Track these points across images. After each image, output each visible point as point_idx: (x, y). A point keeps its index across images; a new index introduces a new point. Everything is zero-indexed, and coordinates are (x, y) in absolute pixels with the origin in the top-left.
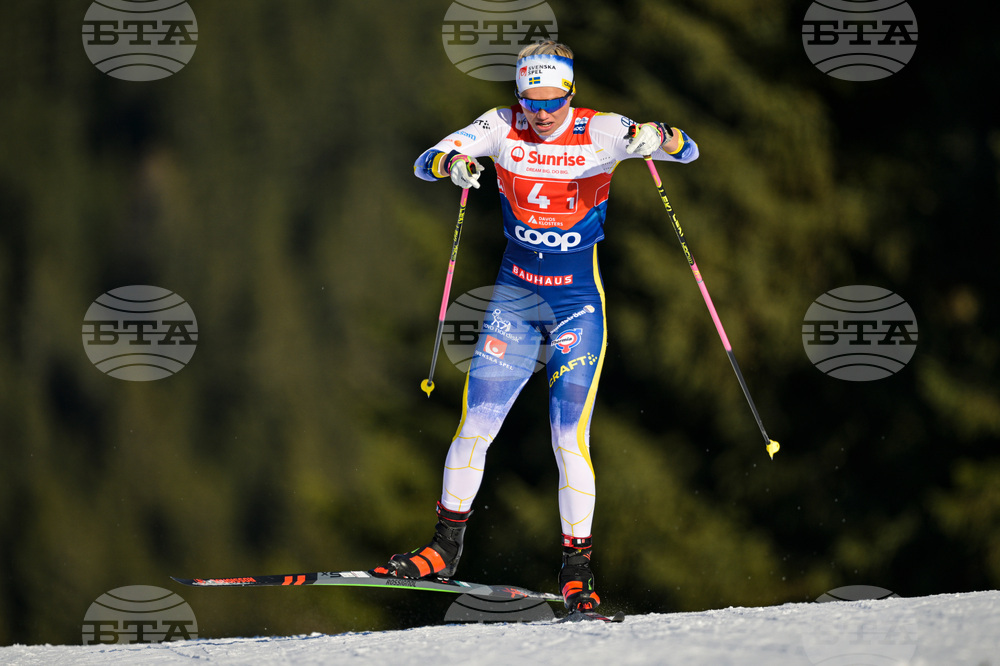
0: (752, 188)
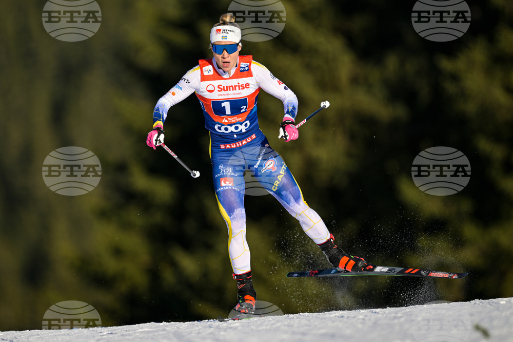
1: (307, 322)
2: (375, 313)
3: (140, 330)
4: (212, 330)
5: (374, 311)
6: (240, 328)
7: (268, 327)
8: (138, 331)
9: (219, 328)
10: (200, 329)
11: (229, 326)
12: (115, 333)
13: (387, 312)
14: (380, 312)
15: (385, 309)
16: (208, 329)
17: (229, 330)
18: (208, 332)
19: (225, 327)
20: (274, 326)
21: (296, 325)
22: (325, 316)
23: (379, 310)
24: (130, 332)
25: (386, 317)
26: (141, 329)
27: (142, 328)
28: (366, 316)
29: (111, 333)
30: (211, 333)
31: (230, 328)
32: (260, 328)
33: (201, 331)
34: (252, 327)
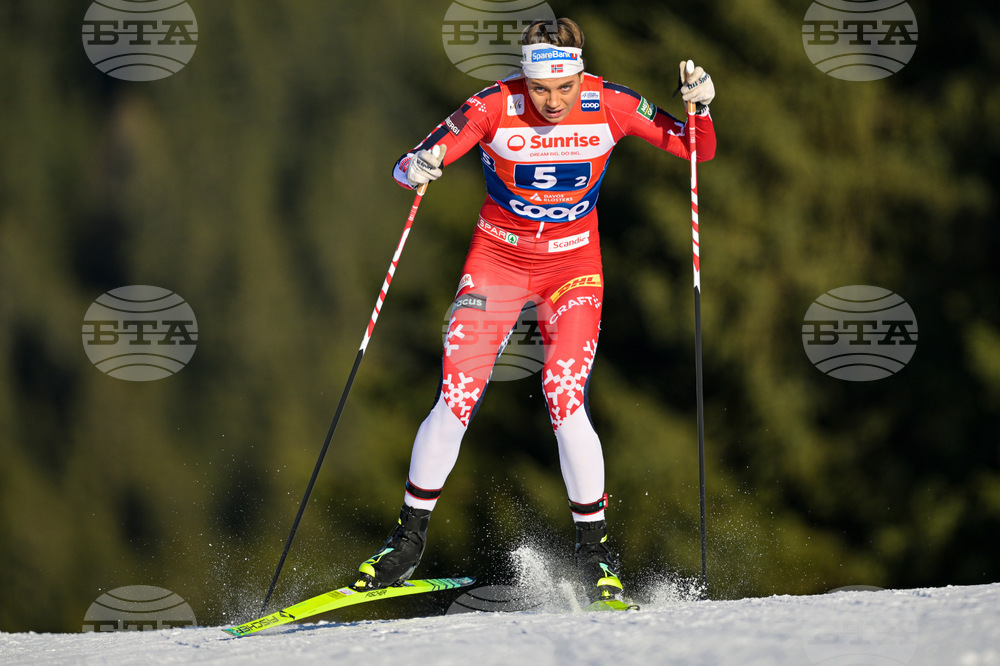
0: (785, 142)
1: (787, 612)
2: (924, 595)
3: (455, 627)
4: (596, 627)
5: (921, 593)
6: (653, 624)
7: (711, 622)
8: (449, 628)
9: (613, 624)
10: (573, 625)
11: (632, 620)
12: (405, 633)
13: (948, 595)
14: (933, 595)
15: (942, 589)
16: (589, 625)
17: (631, 628)
18: (589, 631)
19: (624, 622)
20: (723, 621)
21: (765, 619)
22: (823, 602)
23: (931, 590)
24: (434, 631)
25: (946, 604)
26: (455, 624)
27: (458, 622)
28: (905, 602)
29: (396, 632)
30: (595, 634)
31: (634, 623)
32: (695, 624)
33: (576, 629)
34: (678, 622)
